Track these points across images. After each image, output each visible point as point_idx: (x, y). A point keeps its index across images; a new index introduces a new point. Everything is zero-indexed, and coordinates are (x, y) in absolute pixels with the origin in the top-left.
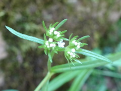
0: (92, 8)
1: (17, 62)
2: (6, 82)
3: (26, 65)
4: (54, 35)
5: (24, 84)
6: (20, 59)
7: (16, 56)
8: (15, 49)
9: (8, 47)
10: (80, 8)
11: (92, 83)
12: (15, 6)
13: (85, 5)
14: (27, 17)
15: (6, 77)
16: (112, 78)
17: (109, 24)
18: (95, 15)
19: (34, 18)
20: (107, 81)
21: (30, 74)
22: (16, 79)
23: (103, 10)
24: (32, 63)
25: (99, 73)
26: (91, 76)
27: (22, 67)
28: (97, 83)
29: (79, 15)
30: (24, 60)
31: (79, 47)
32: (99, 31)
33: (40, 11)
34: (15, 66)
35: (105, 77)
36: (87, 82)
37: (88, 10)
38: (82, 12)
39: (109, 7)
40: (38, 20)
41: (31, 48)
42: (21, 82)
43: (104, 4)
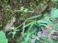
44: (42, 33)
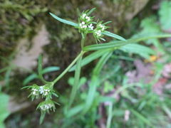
0: (114, 9)
1: (57, 47)
2: (49, 61)
3: (64, 50)
4: (86, 20)
5: (63, 63)
6: (60, 45)
7: (57, 43)
8: (56, 38)
9: (50, 36)
10: (105, 9)
11: (110, 64)
12: (55, 4)
13: (108, 6)
14: (65, 13)
15: (49, 58)
16: (124, 61)
17: (125, 22)
18: (115, 14)
19: (70, 15)
20: (121, 62)
21: (67, 57)
22: (57, 60)
23: (122, 11)
24: (68, 48)
25: (116, 57)
26: (110, 58)
27: (61, 51)
28: (114, 64)
29: (104, 14)
30: (63, 46)
31: (103, 29)
32: (118, 27)
33: (75, 10)
34: (56, 50)
35: (120, 60)
36: (107, 62)
37: (111, 10)
38: (106, 12)
39: (126, 9)
40: (73, 16)
41: (68, 37)
42: (61, 62)
43: (122, 6)
44: (137, 75)
